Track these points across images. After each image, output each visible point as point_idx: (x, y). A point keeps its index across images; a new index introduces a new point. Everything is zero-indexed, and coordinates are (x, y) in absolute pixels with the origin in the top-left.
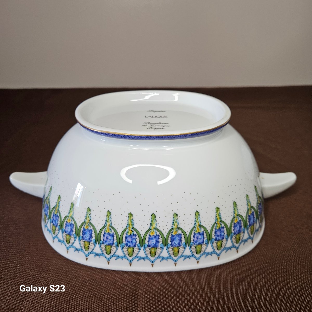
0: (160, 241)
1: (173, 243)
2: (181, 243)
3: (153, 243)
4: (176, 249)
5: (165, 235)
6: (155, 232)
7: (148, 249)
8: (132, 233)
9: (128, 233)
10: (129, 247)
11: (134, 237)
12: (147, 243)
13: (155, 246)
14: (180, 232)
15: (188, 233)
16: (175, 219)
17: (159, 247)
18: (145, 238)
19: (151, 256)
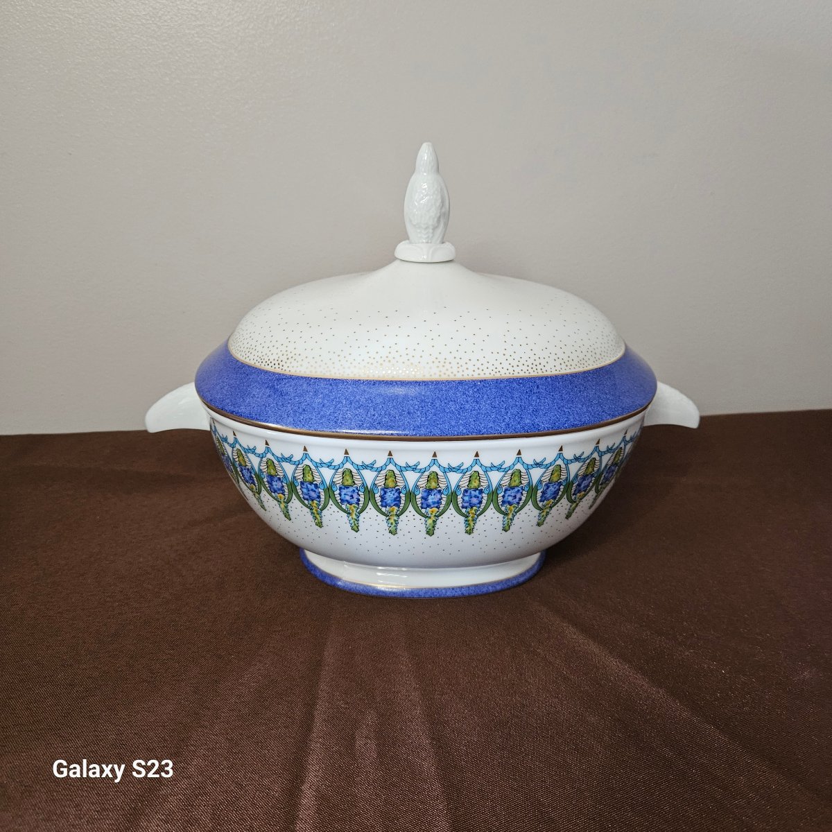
0: (420, 500)
1: (396, 494)
2: (382, 493)
3: (433, 496)
4: (391, 484)
5: (411, 508)
6: (429, 513)
7: (443, 486)
8: (469, 509)
9: (475, 510)
10: (476, 489)
11: (466, 505)
12: (443, 496)
13: (429, 491)
14: (384, 509)
15: (370, 505)
16: (395, 528)
17: (421, 489)
18: (448, 505)
19: (437, 474)
